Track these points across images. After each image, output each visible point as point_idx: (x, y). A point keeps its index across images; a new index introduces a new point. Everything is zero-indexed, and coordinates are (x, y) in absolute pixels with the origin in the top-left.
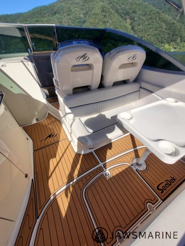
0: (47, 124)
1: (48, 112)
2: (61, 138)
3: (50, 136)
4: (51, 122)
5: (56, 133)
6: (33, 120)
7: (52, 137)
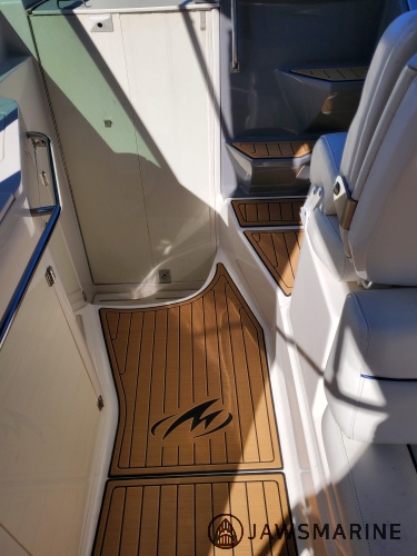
0: (198, 327)
1: (221, 258)
2: (250, 455)
3: (196, 414)
4: (220, 323)
5: (229, 408)
6: (150, 271)
7: (207, 425)
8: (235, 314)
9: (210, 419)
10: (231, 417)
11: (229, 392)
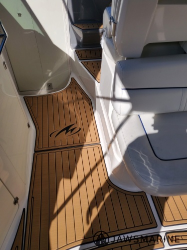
0: (65, 101)
1: (73, 75)
2: (88, 140)
3: (67, 129)
4: (74, 99)
5: (80, 126)
6: (43, 84)
7: (71, 132)
8: (80, 95)
9: (72, 130)
10: (80, 129)
11: (79, 121)
